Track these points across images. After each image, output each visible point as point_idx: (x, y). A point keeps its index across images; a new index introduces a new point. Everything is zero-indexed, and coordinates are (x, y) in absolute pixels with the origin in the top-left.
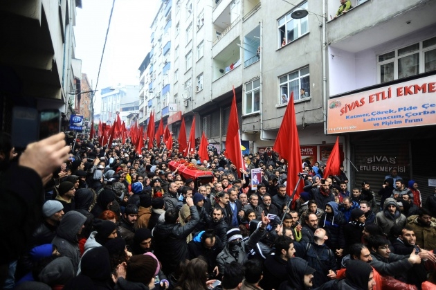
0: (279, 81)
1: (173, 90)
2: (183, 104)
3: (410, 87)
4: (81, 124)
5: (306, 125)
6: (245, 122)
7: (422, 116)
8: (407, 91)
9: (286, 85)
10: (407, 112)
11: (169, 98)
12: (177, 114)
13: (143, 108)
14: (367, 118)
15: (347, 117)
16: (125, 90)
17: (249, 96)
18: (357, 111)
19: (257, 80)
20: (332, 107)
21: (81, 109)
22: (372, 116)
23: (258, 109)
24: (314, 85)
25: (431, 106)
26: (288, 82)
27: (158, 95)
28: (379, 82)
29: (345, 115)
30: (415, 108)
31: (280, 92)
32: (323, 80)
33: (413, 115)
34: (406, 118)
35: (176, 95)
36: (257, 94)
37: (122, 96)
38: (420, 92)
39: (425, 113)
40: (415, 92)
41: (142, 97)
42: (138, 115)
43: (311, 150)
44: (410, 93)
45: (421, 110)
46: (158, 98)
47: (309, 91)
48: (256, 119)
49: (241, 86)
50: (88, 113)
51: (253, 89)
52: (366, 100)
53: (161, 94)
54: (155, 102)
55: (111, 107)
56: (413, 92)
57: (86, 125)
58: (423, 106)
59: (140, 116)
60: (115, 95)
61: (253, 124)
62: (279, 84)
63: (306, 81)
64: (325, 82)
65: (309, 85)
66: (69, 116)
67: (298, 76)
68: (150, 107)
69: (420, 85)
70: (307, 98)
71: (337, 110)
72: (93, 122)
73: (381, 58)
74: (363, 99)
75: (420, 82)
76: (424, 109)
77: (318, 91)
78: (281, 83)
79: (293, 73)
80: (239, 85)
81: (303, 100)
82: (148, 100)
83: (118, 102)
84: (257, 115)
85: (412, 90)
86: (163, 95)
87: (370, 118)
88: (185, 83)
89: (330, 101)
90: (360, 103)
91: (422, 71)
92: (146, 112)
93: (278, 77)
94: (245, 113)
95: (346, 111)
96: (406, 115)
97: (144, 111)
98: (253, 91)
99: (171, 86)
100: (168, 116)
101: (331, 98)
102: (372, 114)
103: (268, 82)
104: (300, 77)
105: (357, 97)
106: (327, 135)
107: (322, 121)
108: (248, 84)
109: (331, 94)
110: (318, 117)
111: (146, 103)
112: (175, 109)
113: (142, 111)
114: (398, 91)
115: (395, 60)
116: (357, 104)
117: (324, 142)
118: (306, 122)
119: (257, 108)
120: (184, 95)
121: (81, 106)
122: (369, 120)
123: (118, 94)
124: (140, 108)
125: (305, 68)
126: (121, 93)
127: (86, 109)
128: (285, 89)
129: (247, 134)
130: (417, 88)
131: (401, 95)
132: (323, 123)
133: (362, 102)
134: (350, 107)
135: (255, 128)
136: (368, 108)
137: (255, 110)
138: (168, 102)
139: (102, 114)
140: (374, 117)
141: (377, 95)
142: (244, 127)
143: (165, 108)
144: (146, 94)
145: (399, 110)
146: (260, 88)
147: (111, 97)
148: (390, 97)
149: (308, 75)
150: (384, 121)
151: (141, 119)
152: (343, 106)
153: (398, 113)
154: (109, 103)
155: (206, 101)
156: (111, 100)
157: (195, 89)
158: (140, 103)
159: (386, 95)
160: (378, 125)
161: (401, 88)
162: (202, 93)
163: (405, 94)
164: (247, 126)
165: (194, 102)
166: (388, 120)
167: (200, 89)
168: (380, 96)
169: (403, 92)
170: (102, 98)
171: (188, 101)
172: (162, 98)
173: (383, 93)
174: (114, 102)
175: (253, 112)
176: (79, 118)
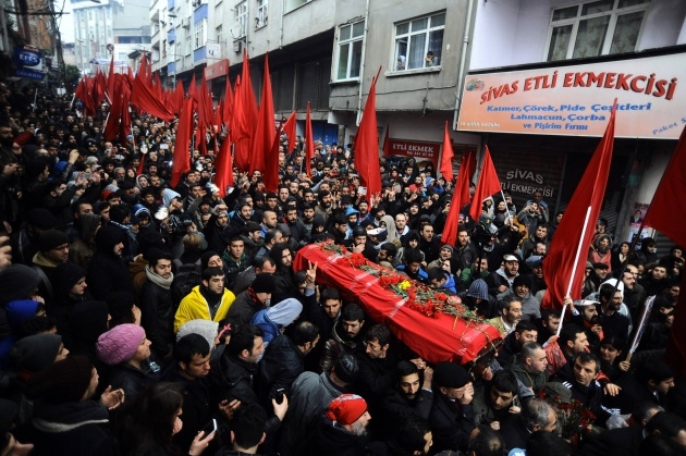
0: (394, 30)
1: (214, 17)
2: (231, 48)
3: (584, 74)
4: (39, 66)
5: (428, 111)
6: (334, 93)
7: (588, 123)
8: (578, 81)
9: (406, 39)
10: (571, 112)
11: (206, 33)
12: (221, 63)
13: (158, 43)
14: (516, 113)
15: (489, 108)
17: (345, 49)
18: (504, 100)
19: (359, 23)
20: (470, 89)
22: (523, 112)
23: (357, 74)
24: (448, 47)
25: (603, 108)
26: (409, 34)
27: (186, 23)
28: (545, 59)
29: (487, 104)
30: (582, 108)
31: (394, 49)
32: (463, 42)
33: (578, 118)
34: (568, 121)
35: (219, 28)
36: (358, 46)
37: (115, 12)
38: (594, 85)
39: (593, 117)
40: (588, 85)
41: (156, 20)
42: (149, 56)
43: (430, 150)
44: (581, 84)
45: (589, 112)
46: (187, 28)
47: (439, 55)
48: (352, 91)
49: (333, 30)
50: (47, 39)
51: (351, 39)
52: (521, 86)
53: (192, 21)
54: (180, 34)
55: (95, 34)
56: (585, 82)
58: (593, 108)
59: (154, 57)
60: (100, 7)
61: (347, 99)
62: (394, 36)
63: (438, 37)
64: (465, 45)
65: (441, 45)
67: (426, 28)
68: (172, 43)
69: (597, 75)
70: (435, 68)
71: (477, 94)
72: (61, 60)
73: (557, 14)
74: (517, 82)
75: (598, 69)
76: (593, 112)
77: (454, 58)
78: (398, 33)
79: (419, 21)
80: (329, 28)
81: (428, 69)
82: (168, 28)
83: (109, 23)
84: (355, 84)
85: (585, 79)
86: (196, 23)
87: (520, 114)
88: (237, 7)
89: (469, 78)
90: (511, 89)
91: (606, 51)
92: (164, 52)
93: (395, 23)
94: (335, 78)
95: (489, 99)
96: (569, 117)
97: (161, 49)
98: (351, 40)
99: (211, 9)
100: (204, 65)
101: (471, 73)
102: (525, 108)
103: (377, 31)
104: (429, 30)
105: (508, 79)
106: (456, 131)
107: (452, 109)
108: (345, 27)
109: (472, 68)
110: (447, 101)
111: (163, 35)
112: (218, 54)
113: (156, 48)
114: (567, 77)
115: (575, 22)
116: (506, 90)
118: (428, 106)
119: (356, 72)
120: (232, 31)
122: (519, 117)
123: (108, 6)
124: (154, 42)
125: (439, 16)
126: (113, 6)
127: (44, 32)
128: (403, 46)
129: (336, 113)
130: (592, 77)
131: (569, 86)
132: (453, 112)
133: (515, 87)
134: (496, 93)
135: (350, 106)
136: (522, 98)
137: (351, 76)
138: (205, 40)
139: (78, 44)
140: (527, 114)
141: (537, 79)
142: (331, 101)
143: (200, 50)
144: (164, 16)
145: (562, 108)
146: (364, 37)
147: (93, 11)
148: (553, 85)
149: (442, 27)
150: (539, 121)
151: (156, 62)
152: (487, 89)
153: (559, 113)
154: (92, 23)
155: (272, 47)
156: (93, 16)
157: (252, 22)
158: (153, 33)
159: (549, 82)
160: (529, 126)
161: (571, 75)
162: (265, 30)
163: (575, 85)
164: (337, 100)
165: (251, 45)
166: (543, 122)
167: (261, 24)
168: (542, 81)
169: (572, 82)
170: (75, 10)
171: (241, 42)
172: (193, 31)
173: (546, 78)
174: (101, 23)
175: (349, 79)
176: (32, 57)
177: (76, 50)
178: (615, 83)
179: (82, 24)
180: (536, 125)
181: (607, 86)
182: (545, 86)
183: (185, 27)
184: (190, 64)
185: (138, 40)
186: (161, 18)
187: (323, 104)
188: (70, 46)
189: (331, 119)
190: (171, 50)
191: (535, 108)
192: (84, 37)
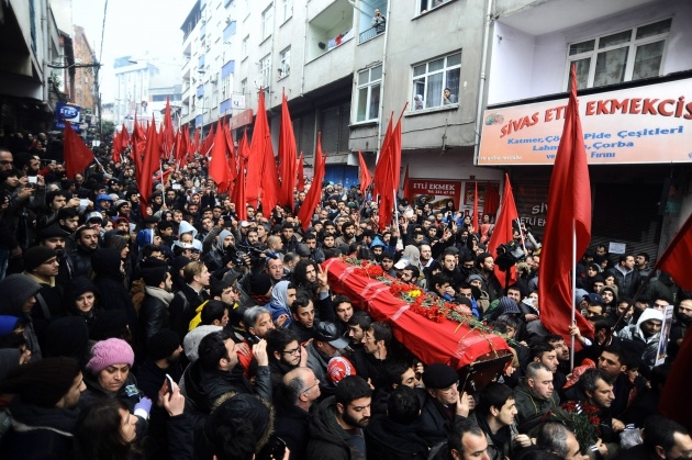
0: (411, 71)
1: (240, 71)
2: (255, 97)
3: (607, 102)
4: (77, 120)
5: (448, 148)
6: (354, 135)
7: (615, 150)
8: (601, 109)
9: (423, 80)
10: (596, 140)
11: (233, 85)
12: (245, 113)
13: (188, 98)
14: (538, 145)
15: (510, 141)
16: (156, 64)
17: (363, 92)
18: (525, 133)
19: (377, 67)
20: (489, 123)
21: (77, 92)
22: (546, 143)
23: (376, 116)
24: (465, 84)
25: (630, 134)
26: (426, 75)
27: (214, 79)
28: (565, 90)
29: (507, 137)
30: (608, 136)
31: (412, 91)
32: (480, 78)
33: (604, 146)
34: (593, 149)
35: (244, 81)
36: (376, 90)
37: (152, 74)
38: (618, 112)
39: (619, 144)
40: (612, 112)
41: (187, 78)
42: (179, 111)
43: (451, 187)
44: (605, 112)
45: (615, 139)
46: (215, 83)
47: (456, 92)
48: (371, 132)
49: (351, 76)
50: (91, 101)
51: (370, 82)
52: (541, 117)
53: (220, 76)
54: (208, 89)
55: (132, 94)
56: (609, 109)
57: (88, 121)
58: (619, 134)
59: (184, 112)
60: (139, 71)
61: (366, 140)
62: (412, 77)
63: (455, 75)
64: (482, 81)
65: (458, 83)
66: (54, 105)
67: (442, 67)
68: (200, 97)
69: (620, 101)
70: (454, 105)
71: (497, 128)
72: (100, 117)
73: (574, 49)
74: (537, 114)
75: (621, 95)
76: (619, 139)
77: (471, 95)
78: (415, 75)
79: (436, 61)
80: (348, 73)
81: (446, 107)
82: (197, 84)
83: (146, 85)
84: (374, 125)
85: (608, 107)
86: (223, 78)
87: (543, 145)
88: (261, 61)
89: (488, 113)
90: (532, 121)
91: (628, 78)
92: (193, 106)
93: (412, 65)
94: (354, 121)
95: (509, 132)
96: (594, 145)
97: (191, 103)
98: (369, 84)
99: (237, 65)
100: (230, 116)
101: (489, 108)
102: (547, 139)
103: (394, 73)
104: (446, 69)
105: (528, 110)
106: (477, 166)
107: (471, 144)
108: (363, 72)
109: (491, 102)
110: (466, 136)
111: (193, 91)
112: (242, 105)
113: (186, 103)
114: (589, 106)
115: (593, 55)
116: (526, 122)
117: (472, 177)
118: (448, 142)
119: (375, 114)
120: (254, 86)
121: (77, 86)
122: (541, 149)
123: (146, 69)
124: (184, 98)
125: (455, 55)
126: (150, 69)
127: (87, 93)
128: (420, 87)
129: (356, 154)
130: (615, 104)
131: (591, 114)
132: (473, 147)
133: (535, 119)
134: (516, 126)
135: (370, 147)
136: (543, 129)
137: (370, 118)
138: (231, 92)
139: (116, 103)
140: (549, 145)
141: (558, 110)
142: (351, 143)
143: (226, 102)
144: (195, 74)
145: (586, 136)
146: (382, 80)
147: (132, 74)
149: (458, 66)
151: (185, 116)
152: (506, 122)
154: (130, 85)
155: (295, 95)
156: (132, 79)
157: (276, 73)
158: (184, 89)
160: (552, 157)
161: (593, 103)
162: (287, 80)
163: (598, 113)
164: (357, 142)
165: (274, 95)
167: (284, 74)
168: (563, 112)
169: (595, 110)
170: (117, 75)
171: (265, 92)
172: (221, 85)
174: (138, 85)
175: (368, 120)
176: (72, 110)
177: (114, 109)
178: (641, 108)
179: (122, 87)
181: (633, 111)
183: (213, 82)
184: (216, 116)
185: (171, 97)
186: (192, 76)
187: (342, 147)
188: (109, 106)
189: (350, 161)
190: (199, 104)
191: (557, 139)
192: (122, 97)
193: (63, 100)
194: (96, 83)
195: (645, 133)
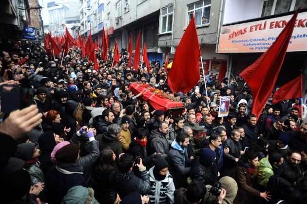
0: (187, 8)
1: (107, 9)
2: (114, 22)
3: (280, 22)
4: (33, 34)
5: (204, 45)
6: (160, 39)
8: (277, 25)
11: (104, 16)
12: (110, 29)
13: (83, 22)
14: (246, 43)
15: (233, 41)
16: (67, 5)
17: (165, 18)
18: (240, 37)
19: (171, 6)
20: (223, 33)
21: (32, 20)
22: (250, 42)
23: (171, 30)
24: (213, 14)
26: (194, 10)
27: (95, 13)
28: (260, 16)
29: (232, 39)
31: (187, 17)
32: (220, 11)
35: (109, 14)
36: (171, 17)
37: (65, 10)
41: (82, 12)
42: (79, 28)
43: (205, 63)
44: (279, 27)
46: (95, 15)
47: (208, 18)
48: (168, 38)
49: (159, 11)
50: (38, 23)
52: (248, 30)
53: (97, 11)
54: (92, 18)
55: (57, 20)
56: (281, 26)
57: (38, 34)
59: (82, 29)
60: (59, 9)
61: (166, 41)
62: (187, 11)
63: (208, 10)
64: (221, 12)
65: (209, 13)
66: (22, 27)
68: (89, 22)
71: (227, 35)
72: (43, 32)
74: (246, 28)
75: (287, 18)
77: (215, 19)
78: (189, 10)
79: (199, 3)
80: (157, 9)
81: (203, 25)
82: (87, 16)
83: (63, 15)
84: (170, 34)
85: (281, 24)
86: (99, 12)
87: (248, 43)
88: (116, 4)
89: (223, 28)
90: (243, 32)
91: (292, 9)
92: (86, 25)
93: (188, 5)
94: (161, 32)
95: (233, 37)
97: (84, 25)
98: (167, 15)
99: (105, 6)
100: (103, 30)
101: (224, 26)
102: (250, 40)
103: (179, 9)
104: (203, 7)
105: (242, 27)
106: (217, 53)
107: (215, 43)
108: (164, 9)
109: (224, 23)
110: (212, 39)
111: (85, 19)
112: (109, 25)
113: (82, 24)
114: (272, 24)
116: (241, 32)
117: (215, 58)
118: (203, 42)
119: (170, 29)
120: (115, 14)
121: (32, 17)
122: (247, 45)
123: (62, 8)
124: (81, 22)
126: (64, 8)
127: (36, 21)
128: (191, 15)
129: (162, 48)
131: (272, 28)
132: (215, 44)
133: (245, 31)
134: (236, 34)
135: (168, 44)
136: (249, 35)
137: (168, 30)
138: (103, 19)
139: (50, 25)
140: (251, 43)
141: (256, 26)
142: (159, 42)
143: (101, 24)
144: (85, 10)
145: (269, 39)
146: (173, 13)
147: (56, 11)
148: (264, 28)
149: (210, 5)
150: (257, 46)
151: (82, 31)
152: (231, 33)
153: (267, 42)
154: (56, 16)
155: (133, 20)
156: (57, 13)
157: (123, 10)
158: (81, 18)
159: (262, 27)
160: (253, 48)
161: (274, 22)
162: (129, 13)
163: (276, 27)
164: (162, 42)
165: (123, 20)
166: (260, 46)
167: (127, 10)
168: (258, 27)
169: (274, 26)
170: (49, 11)
171: (119, 19)
172: (98, 15)
173: (261, 25)
174: (60, 16)
175: (167, 32)
176: (31, 29)
177: (49, 27)
179: (52, 17)
180: (256, 48)
182: (260, 29)
183: (94, 14)
184: (97, 31)
185: (75, 22)
186: (84, 11)
187: (155, 45)
188: (47, 26)
189: (159, 51)
190: (88, 25)
191: (255, 40)
192: (53, 22)
193: (26, 24)
194: (40, 16)
195: (298, 37)
